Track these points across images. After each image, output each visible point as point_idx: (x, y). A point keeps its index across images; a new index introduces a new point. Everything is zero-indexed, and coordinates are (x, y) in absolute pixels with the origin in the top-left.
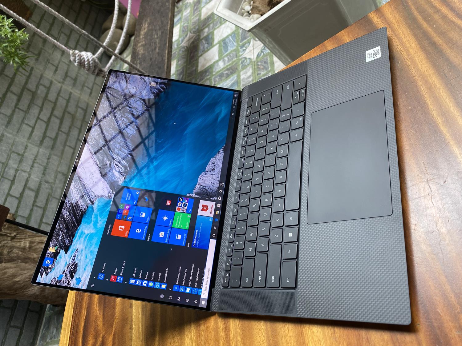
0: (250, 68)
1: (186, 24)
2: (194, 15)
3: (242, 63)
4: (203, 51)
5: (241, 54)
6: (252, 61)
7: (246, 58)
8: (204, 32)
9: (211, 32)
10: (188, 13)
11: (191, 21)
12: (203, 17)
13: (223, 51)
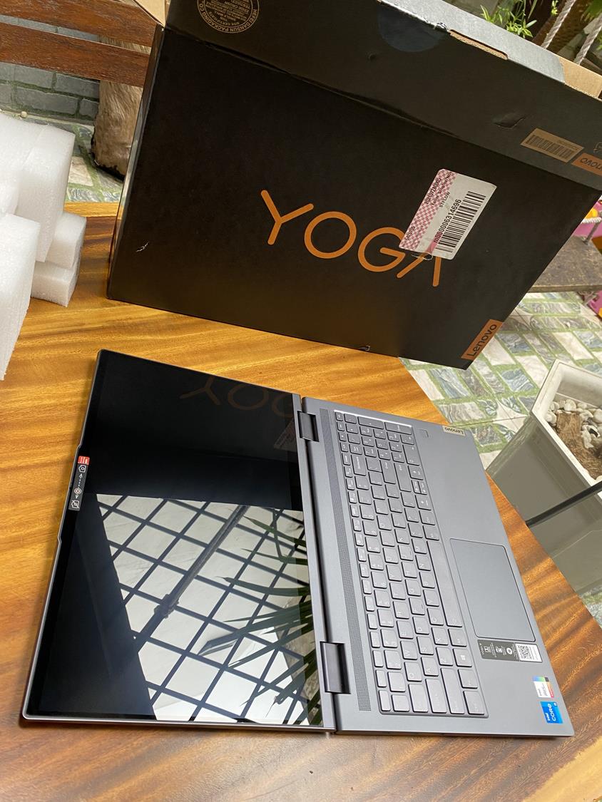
0: (482, 415)
1: (545, 308)
2: (560, 319)
3: (489, 402)
4: (503, 339)
5: (502, 400)
6: (491, 418)
7: (496, 408)
8: (533, 340)
9: (534, 350)
10: (562, 310)
11: (550, 316)
12: (557, 335)
13: (506, 372)
